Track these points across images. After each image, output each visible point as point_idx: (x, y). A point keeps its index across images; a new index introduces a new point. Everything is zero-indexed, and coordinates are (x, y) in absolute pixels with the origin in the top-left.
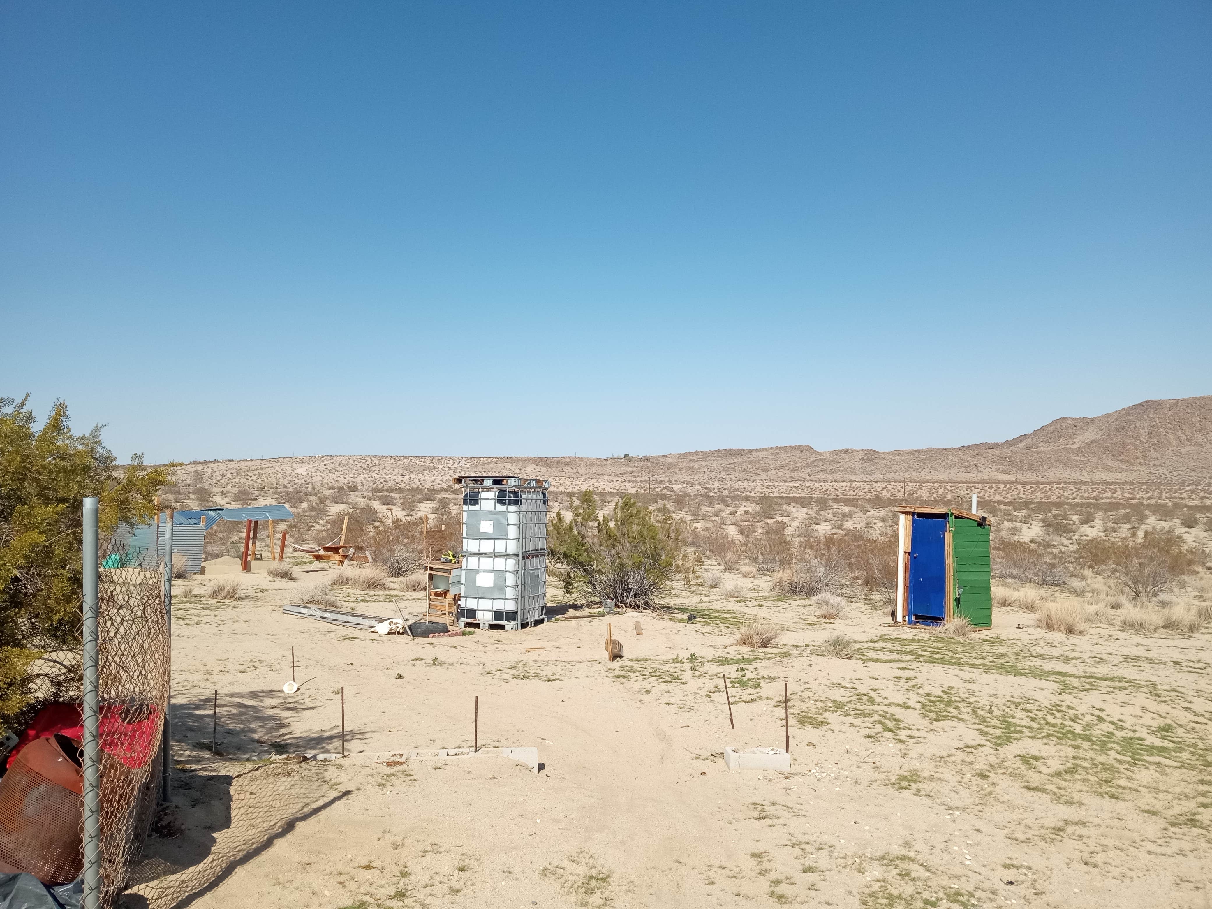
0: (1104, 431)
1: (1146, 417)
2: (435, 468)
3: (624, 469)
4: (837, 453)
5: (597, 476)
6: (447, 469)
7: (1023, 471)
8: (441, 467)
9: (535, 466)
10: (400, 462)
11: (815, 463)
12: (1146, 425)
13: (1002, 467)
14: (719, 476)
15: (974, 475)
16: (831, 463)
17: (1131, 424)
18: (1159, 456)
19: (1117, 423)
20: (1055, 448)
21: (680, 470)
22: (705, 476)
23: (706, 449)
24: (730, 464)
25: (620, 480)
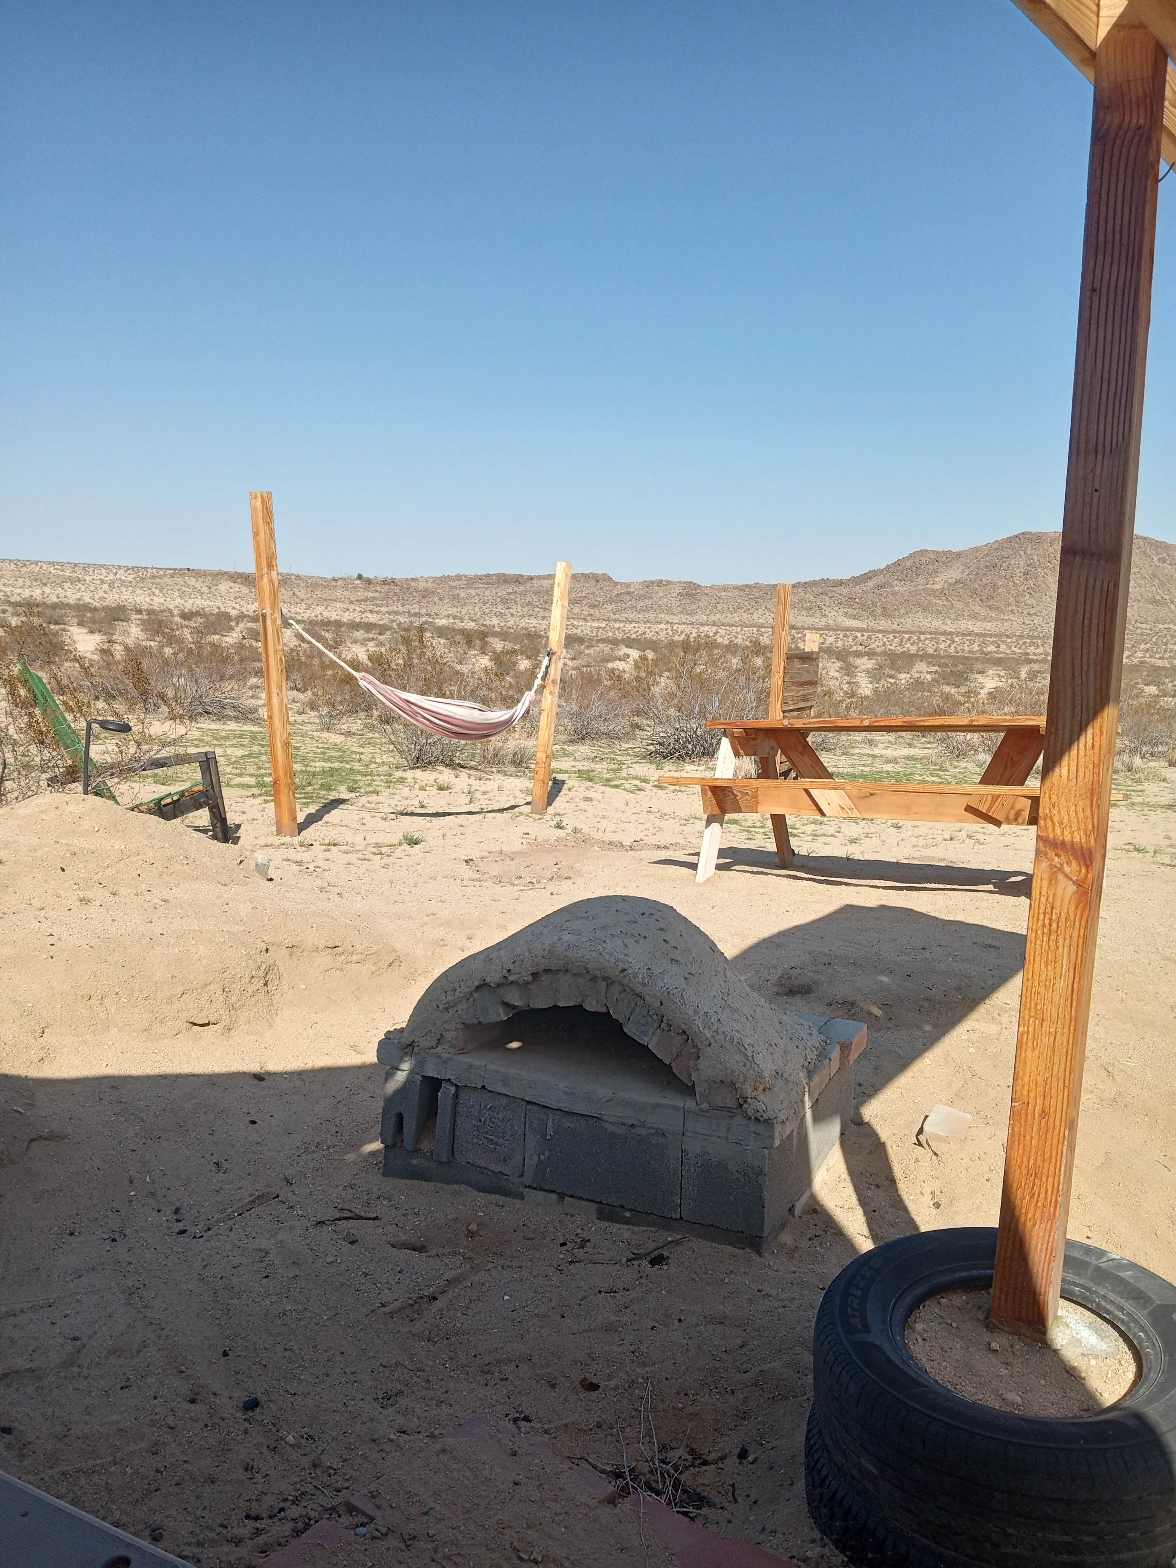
0: (971, 569)
1: (1022, 553)
2: (79, 580)
3: (361, 594)
4: (648, 584)
5: (325, 602)
6: (99, 582)
7: (875, 616)
8: (88, 578)
9: (232, 584)
10: (24, 569)
11: (621, 598)
12: (1022, 563)
13: (850, 611)
14: (495, 610)
15: (817, 620)
16: (640, 598)
17: (1004, 562)
18: (1034, 602)
19: (988, 559)
20: (912, 589)
21: (440, 599)
22: (477, 609)
23: (471, 572)
24: (509, 594)
25: (358, 609)
